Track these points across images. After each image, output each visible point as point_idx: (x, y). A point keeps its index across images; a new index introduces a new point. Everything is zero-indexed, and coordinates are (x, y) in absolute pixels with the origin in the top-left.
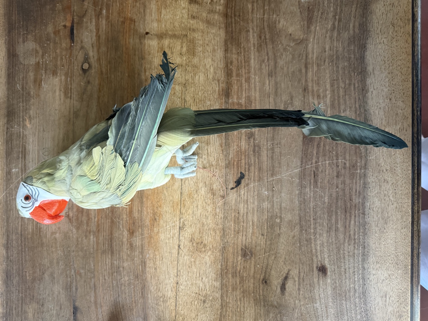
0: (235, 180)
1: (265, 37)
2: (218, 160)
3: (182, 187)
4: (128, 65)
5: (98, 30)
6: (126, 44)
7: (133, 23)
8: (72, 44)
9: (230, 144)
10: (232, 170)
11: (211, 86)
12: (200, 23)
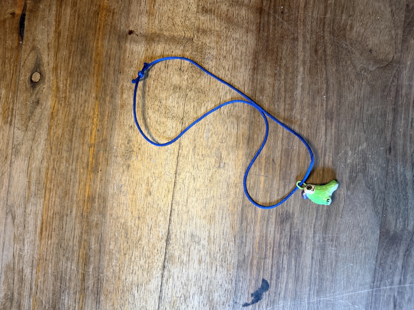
0: (252, 291)
1: (325, 51)
2: (226, 252)
3: (163, 288)
4: (97, 80)
5: (58, 22)
6: (97, 47)
7: (111, 14)
8: (21, 42)
9: (249, 227)
10: (249, 273)
11: (224, 126)
12: (216, 21)
